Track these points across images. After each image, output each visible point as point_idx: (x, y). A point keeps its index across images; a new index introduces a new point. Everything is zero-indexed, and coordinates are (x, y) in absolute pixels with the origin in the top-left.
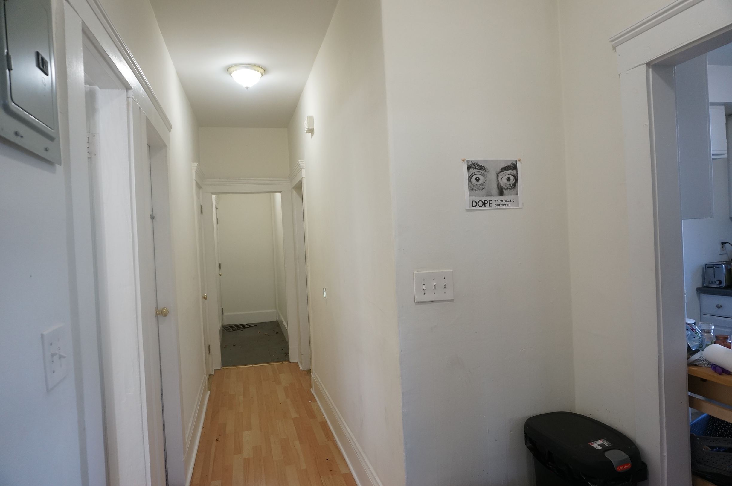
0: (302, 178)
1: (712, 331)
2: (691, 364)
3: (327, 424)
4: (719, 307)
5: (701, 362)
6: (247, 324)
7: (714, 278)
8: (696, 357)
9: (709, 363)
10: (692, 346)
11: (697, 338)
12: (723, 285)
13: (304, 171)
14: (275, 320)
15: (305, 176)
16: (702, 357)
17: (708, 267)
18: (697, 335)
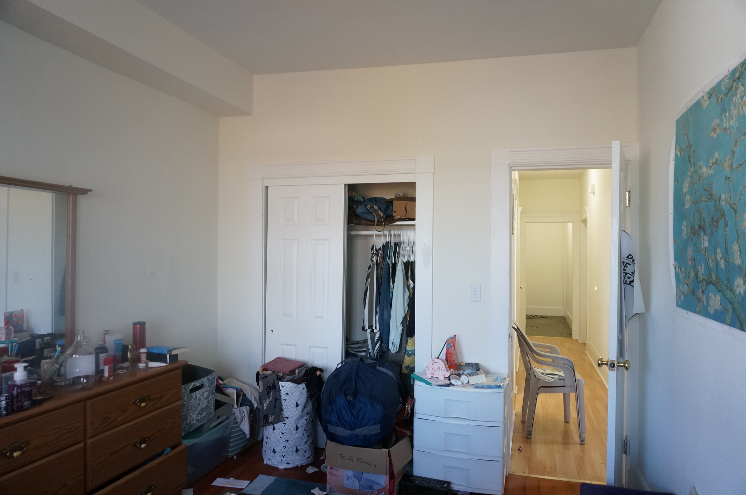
0: (587, 217)
3: (593, 365)
6: (540, 316)
13: (588, 213)
14: (562, 315)
15: (589, 216)
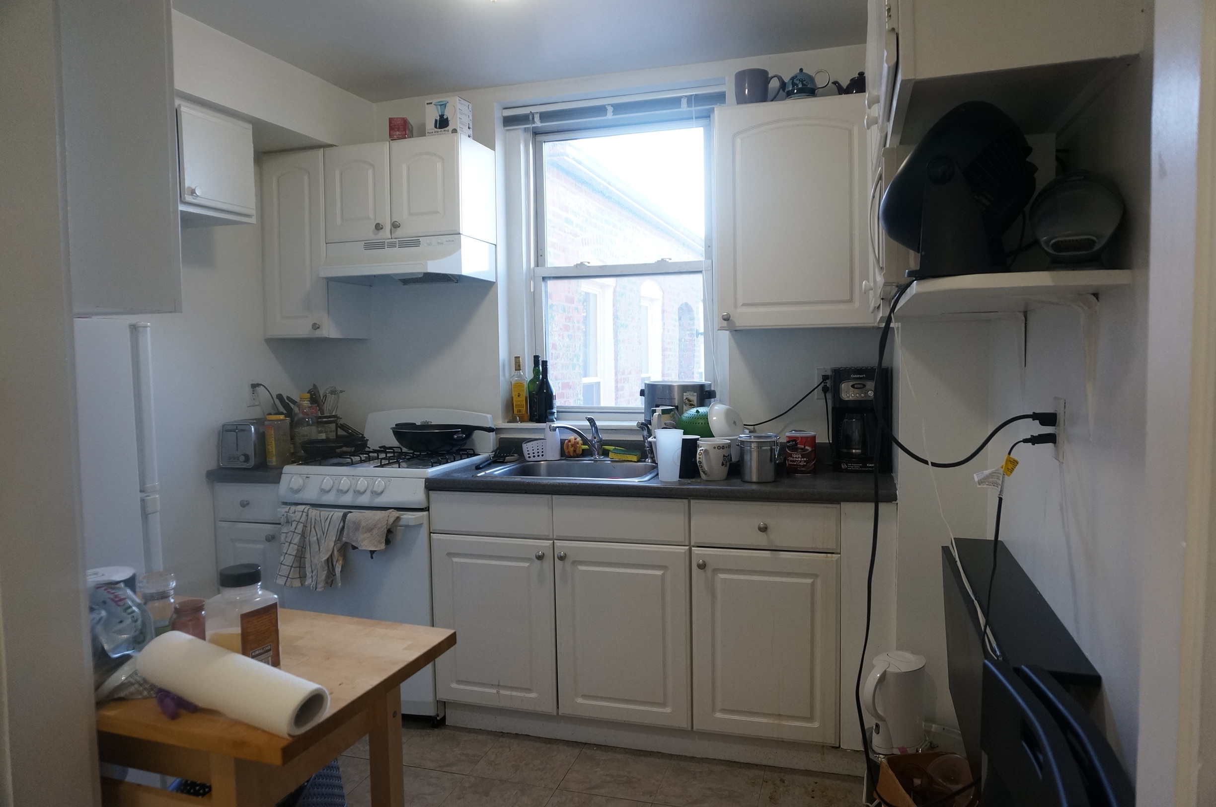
1: (172, 592)
2: (105, 701)
4: (244, 504)
5: (132, 689)
7: (237, 450)
8: (121, 676)
9: (153, 687)
10: (112, 646)
11: (128, 621)
12: (252, 463)
16: (135, 673)
17: (226, 431)
18: (129, 614)
